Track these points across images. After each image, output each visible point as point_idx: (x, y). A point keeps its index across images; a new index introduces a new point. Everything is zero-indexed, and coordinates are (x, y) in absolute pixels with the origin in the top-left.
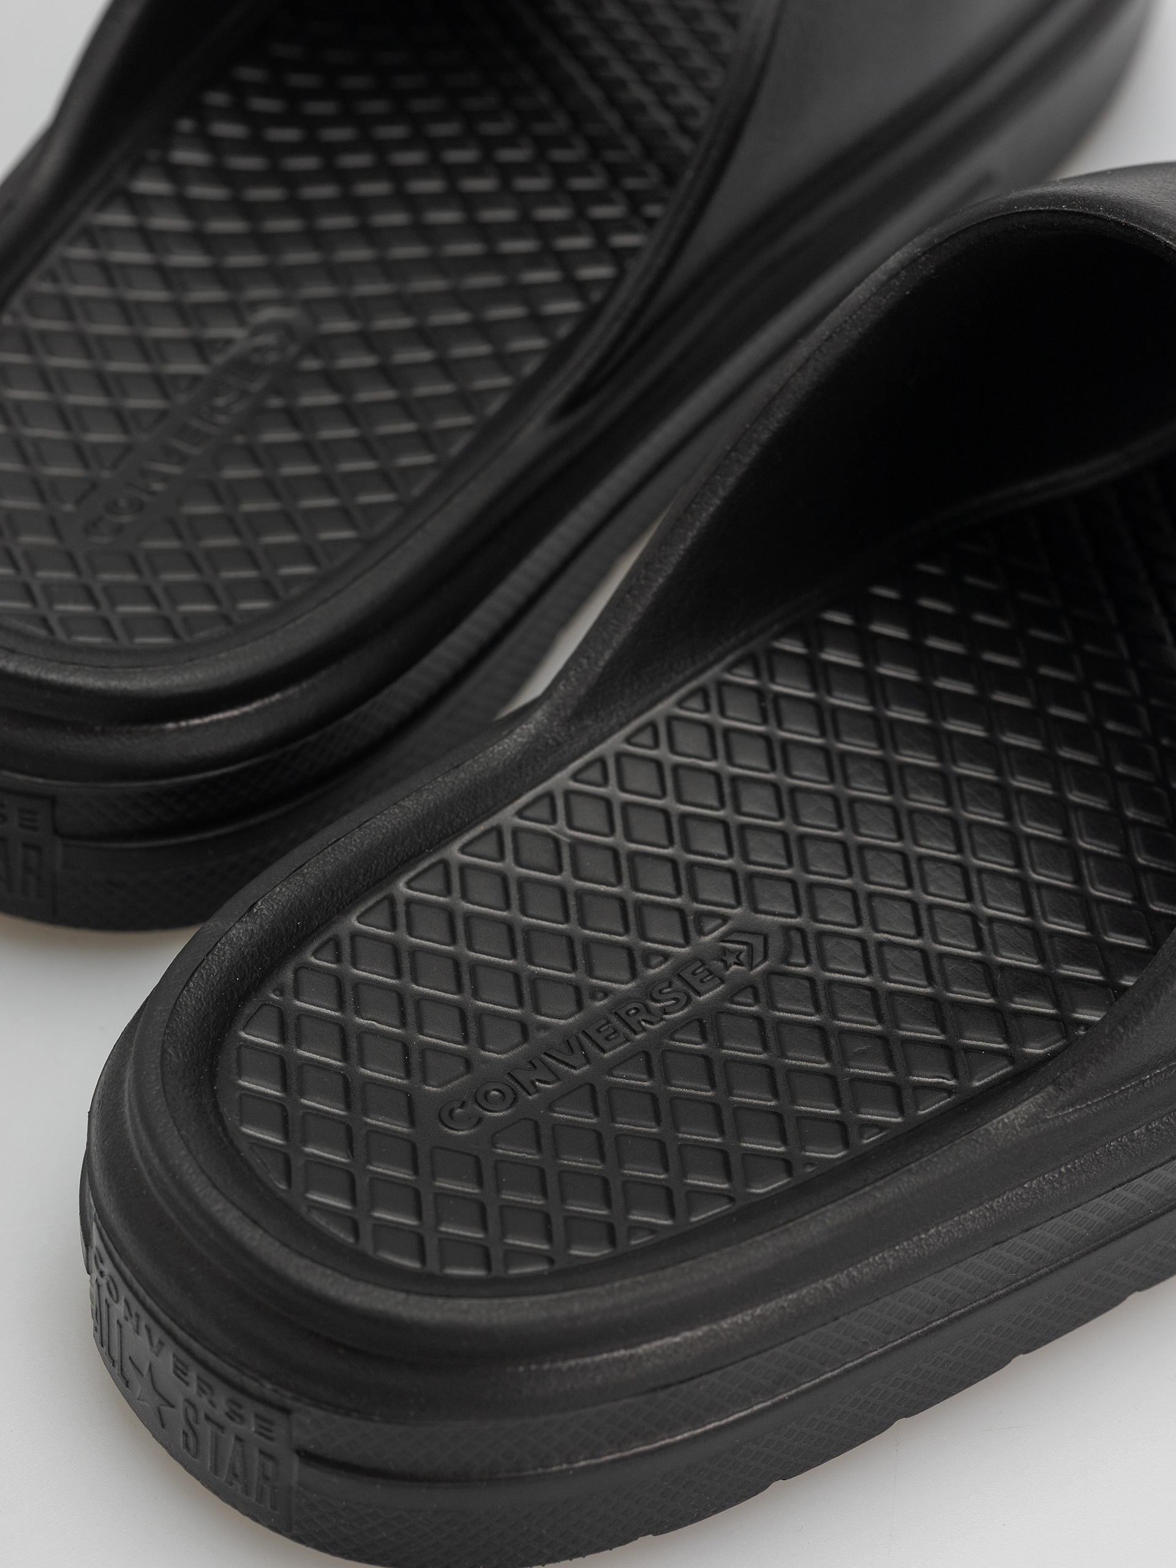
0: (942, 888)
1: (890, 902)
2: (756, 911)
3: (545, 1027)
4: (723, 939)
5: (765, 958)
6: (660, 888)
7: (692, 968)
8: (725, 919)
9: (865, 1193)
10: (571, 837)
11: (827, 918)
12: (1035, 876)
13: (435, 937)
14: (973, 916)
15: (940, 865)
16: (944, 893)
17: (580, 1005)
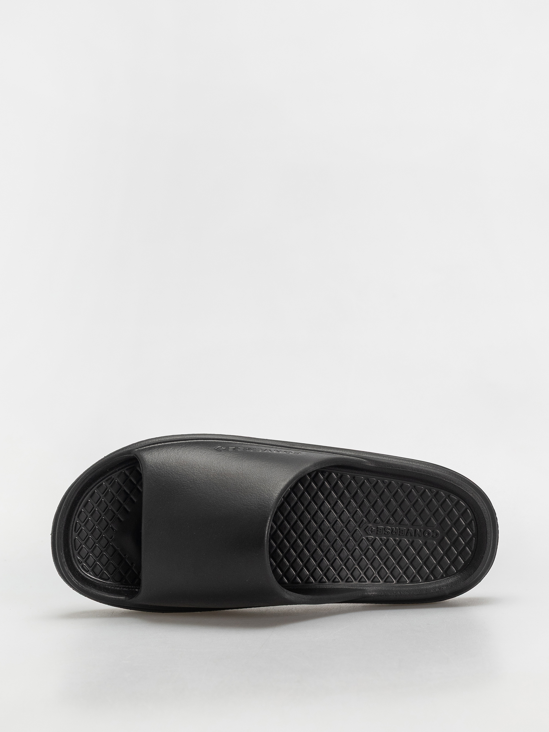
0: (333, 516)
1: (343, 520)
2: (362, 535)
3: (409, 541)
4: (370, 535)
5: (368, 526)
6: (371, 551)
7: (380, 533)
8: (367, 538)
9: (402, 468)
10: (375, 572)
11: (354, 525)
12: (316, 508)
13: (411, 569)
14: (333, 508)
15: (329, 520)
16: (333, 515)
17: (400, 541)
